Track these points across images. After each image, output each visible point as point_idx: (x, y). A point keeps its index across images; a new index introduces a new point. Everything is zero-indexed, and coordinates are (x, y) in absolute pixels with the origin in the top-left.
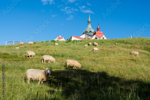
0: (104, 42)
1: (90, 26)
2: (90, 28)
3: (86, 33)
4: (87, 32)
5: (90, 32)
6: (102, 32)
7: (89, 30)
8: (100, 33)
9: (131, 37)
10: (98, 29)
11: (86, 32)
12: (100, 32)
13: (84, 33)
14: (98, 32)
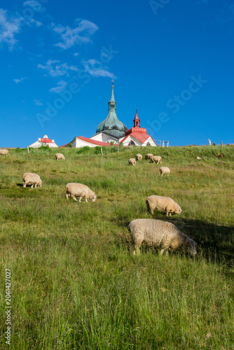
0: (169, 153)
1: (113, 114)
2: (113, 118)
3: (104, 130)
4: (107, 128)
5: (115, 128)
6: (145, 130)
7: (113, 123)
8: (141, 132)
9: (210, 142)
10: (135, 123)
11: (105, 128)
12: (140, 130)
13: (98, 132)
14: (137, 129)
